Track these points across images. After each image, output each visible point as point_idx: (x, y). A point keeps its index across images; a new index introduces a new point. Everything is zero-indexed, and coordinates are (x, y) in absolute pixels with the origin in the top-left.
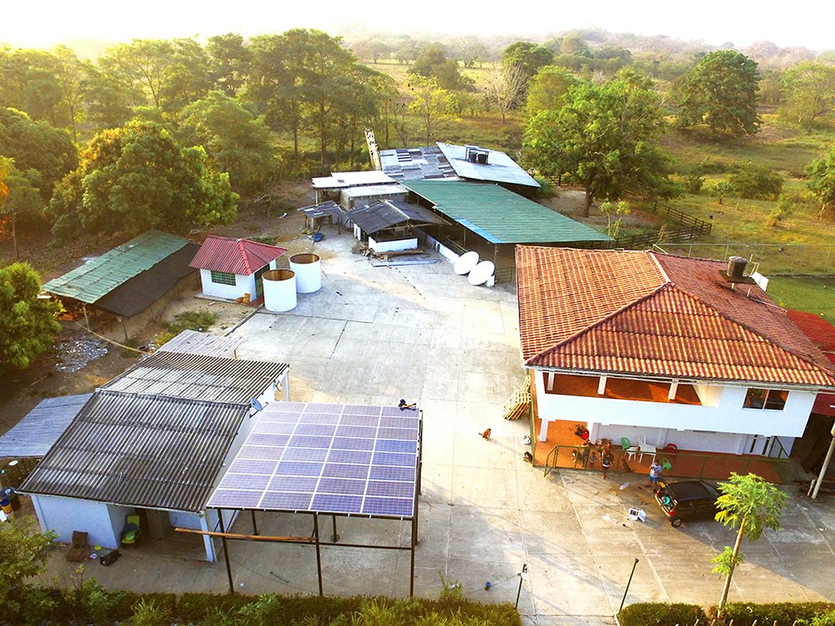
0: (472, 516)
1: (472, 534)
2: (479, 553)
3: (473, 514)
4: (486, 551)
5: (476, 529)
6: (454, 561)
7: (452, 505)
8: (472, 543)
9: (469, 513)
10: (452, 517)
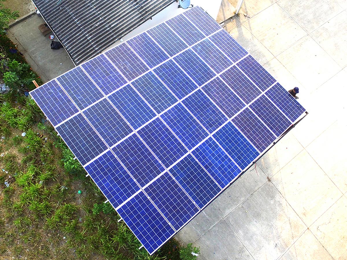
0: (272, 202)
1: (257, 215)
2: (246, 233)
3: (275, 201)
4: (252, 237)
5: (264, 215)
6: (225, 223)
7: (269, 180)
8: (250, 221)
9: (273, 197)
10: (260, 190)
